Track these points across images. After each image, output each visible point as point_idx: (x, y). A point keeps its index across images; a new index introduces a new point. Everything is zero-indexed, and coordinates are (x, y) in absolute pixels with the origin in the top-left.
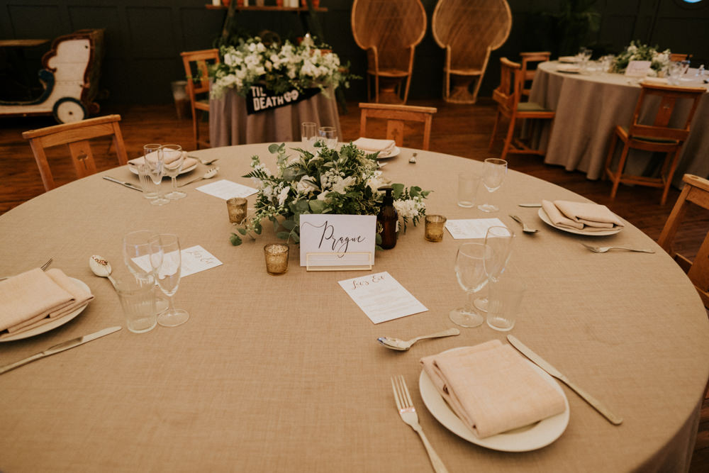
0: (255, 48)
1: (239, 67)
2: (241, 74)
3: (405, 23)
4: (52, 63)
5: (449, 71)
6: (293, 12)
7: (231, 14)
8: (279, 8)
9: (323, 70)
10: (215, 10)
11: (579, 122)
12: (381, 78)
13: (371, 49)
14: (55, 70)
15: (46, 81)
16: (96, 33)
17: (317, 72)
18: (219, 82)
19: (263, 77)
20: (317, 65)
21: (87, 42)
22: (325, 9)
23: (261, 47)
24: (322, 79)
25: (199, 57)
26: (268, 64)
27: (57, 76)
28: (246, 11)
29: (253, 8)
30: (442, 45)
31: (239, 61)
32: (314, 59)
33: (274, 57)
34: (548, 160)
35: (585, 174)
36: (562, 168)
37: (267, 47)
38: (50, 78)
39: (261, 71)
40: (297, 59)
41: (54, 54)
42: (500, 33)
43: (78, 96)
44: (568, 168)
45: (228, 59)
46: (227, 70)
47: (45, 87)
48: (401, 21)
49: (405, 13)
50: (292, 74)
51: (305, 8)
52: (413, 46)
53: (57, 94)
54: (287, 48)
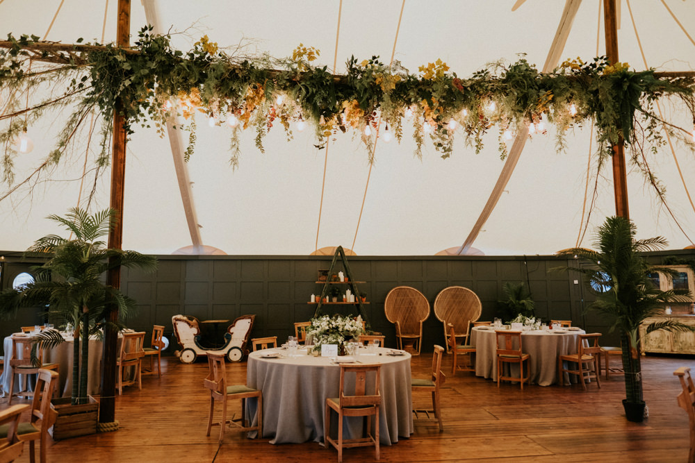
0: (325, 319)
1: (318, 327)
2: (319, 330)
3: (417, 308)
4: (232, 330)
5: (446, 335)
6: (352, 304)
7: (319, 306)
8: (344, 303)
9: (355, 328)
10: (313, 304)
11: (485, 352)
12: (402, 338)
13: (396, 323)
14: (232, 333)
15: (227, 339)
16: (253, 316)
17: (352, 329)
18: (310, 333)
19: (328, 330)
20: (352, 326)
21: (249, 320)
22: (368, 303)
23: (328, 319)
24: (354, 332)
25: (302, 325)
26: (331, 325)
27: (233, 336)
28: (328, 305)
29: (331, 303)
30: (442, 321)
31: (318, 324)
32: (351, 323)
33: (333, 323)
34: (477, 375)
35: (492, 379)
36: (483, 377)
37: (330, 318)
38: (229, 338)
39: (327, 328)
40: (343, 323)
41: (234, 326)
42: (476, 313)
43: (240, 347)
44: (485, 377)
45: (314, 324)
46: (313, 328)
47: (226, 342)
48: (415, 308)
49: (417, 303)
50: (340, 330)
51: (358, 303)
52: (421, 321)
53: (231, 345)
54: (339, 319)
